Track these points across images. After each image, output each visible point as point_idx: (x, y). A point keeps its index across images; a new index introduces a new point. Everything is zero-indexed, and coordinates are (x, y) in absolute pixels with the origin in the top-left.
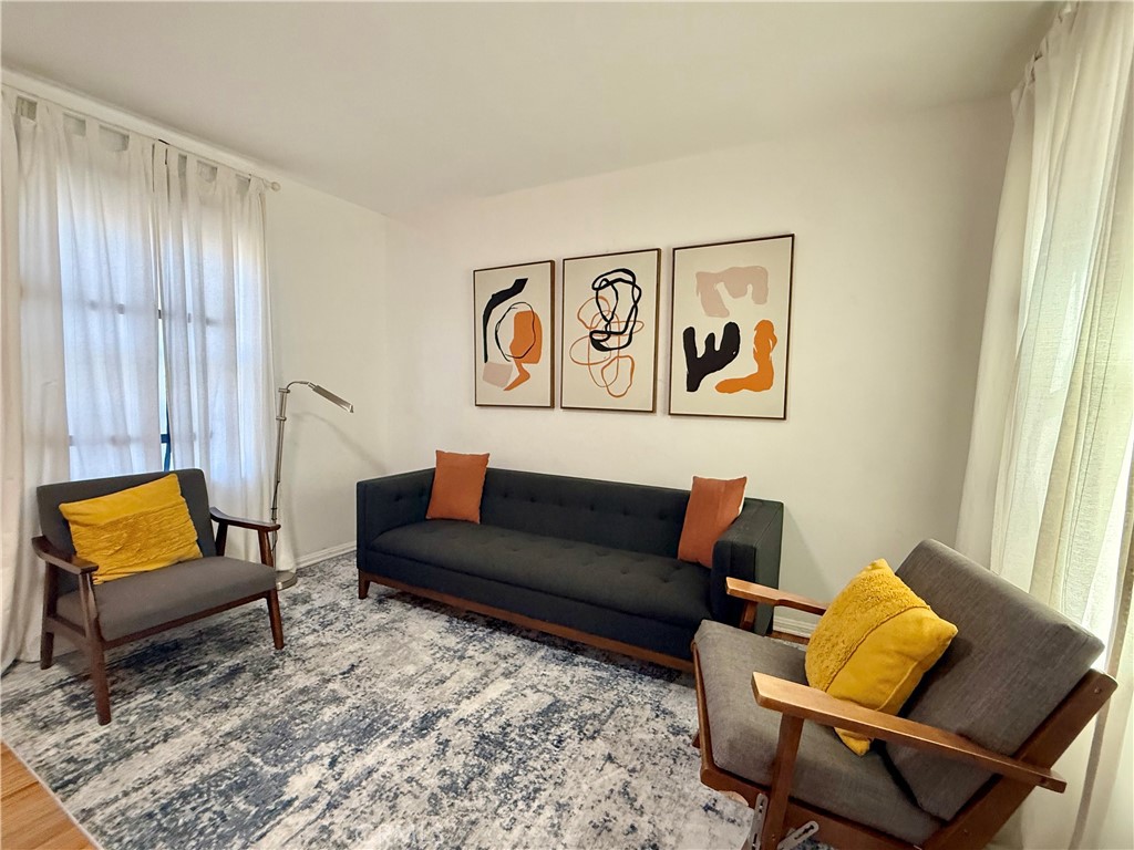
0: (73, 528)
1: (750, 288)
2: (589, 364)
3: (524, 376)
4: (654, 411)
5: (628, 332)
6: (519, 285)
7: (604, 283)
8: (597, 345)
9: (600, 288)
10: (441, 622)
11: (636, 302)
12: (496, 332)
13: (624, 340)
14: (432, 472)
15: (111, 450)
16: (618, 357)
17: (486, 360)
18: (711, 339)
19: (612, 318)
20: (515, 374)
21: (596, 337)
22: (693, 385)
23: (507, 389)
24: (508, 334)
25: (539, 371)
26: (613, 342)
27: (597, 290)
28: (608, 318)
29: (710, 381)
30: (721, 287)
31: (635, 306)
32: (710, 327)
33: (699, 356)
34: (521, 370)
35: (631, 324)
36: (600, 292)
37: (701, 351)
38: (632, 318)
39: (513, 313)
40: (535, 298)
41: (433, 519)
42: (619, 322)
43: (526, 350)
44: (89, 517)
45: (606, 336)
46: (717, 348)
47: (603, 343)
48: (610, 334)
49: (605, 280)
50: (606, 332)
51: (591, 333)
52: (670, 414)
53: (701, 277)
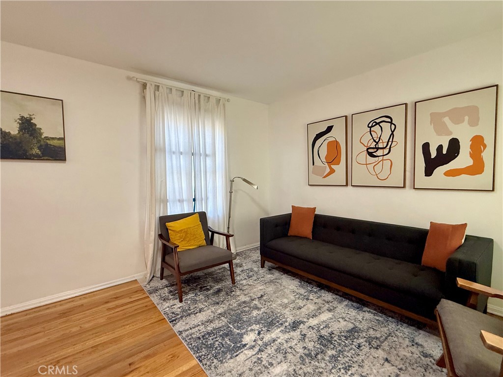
0: (169, 231)
1: (467, 118)
2: (366, 164)
3: (332, 171)
4: (404, 187)
5: (388, 147)
6: (329, 129)
7: (374, 124)
8: (371, 155)
9: (372, 126)
10: (296, 282)
11: (393, 132)
12: (318, 151)
13: (386, 151)
14: (290, 215)
15: (178, 204)
16: (383, 160)
17: (313, 164)
18: (440, 148)
19: (379, 140)
20: (328, 170)
21: (370, 151)
22: (429, 172)
23: (325, 177)
24: (324, 152)
25: (340, 169)
26: (380, 153)
27: (371, 127)
28: (377, 141)
29: (440, 171)
30: (446, 120)
31: (392, 134)
32: (439, 141)
33: (433, 157)
34: (330, 168)
35: (390, 143)
36: (372, 129)
37: (434, 154)
38: (391, 140)
39: (326, 142)
40: (337, 134)
41: (291, 236)
42: (383, 143)
43: (333, 158)
44: (174, 228)
45: (376, 150)
46: (445, 152)
47: (374, 154)
48: (378, 149)
49: (375, 122)
50: (376, 148)
51: (367, 149)
52: (414, 188)
53: (433, 115)
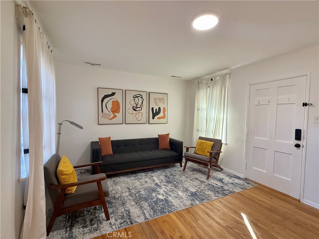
1: (162, 102)
2: (132, 114)
4: (146, 123)
5: (141, 107)
6: (113, 94)
8: (134, 110)
11: (142, 102)
12: (106, 105)
13: (140, 109)
16: (139, 112)
17: (102, 112)
20: (112, 116)
22: (153, 118)
23: (110, 120)
24: (110, 106)
25: (119, 116)
26: (138, 109)
27: (134, 98)
28: (137, 104)
29: (156, 117)
30: (158, 101)
32: (156, 108)
33: (154, 112)
34: (114, 115)
38: (142, 105)
39: (111, 101)
40: (118, 97)
42: (139, 105)
43: (115, 110)
46: (157, 111)
47: (136, 109)
48: (137, 107)
49: (136, 96)
51: (133, 107)
52: (149, 123)
53: (154, 98)
